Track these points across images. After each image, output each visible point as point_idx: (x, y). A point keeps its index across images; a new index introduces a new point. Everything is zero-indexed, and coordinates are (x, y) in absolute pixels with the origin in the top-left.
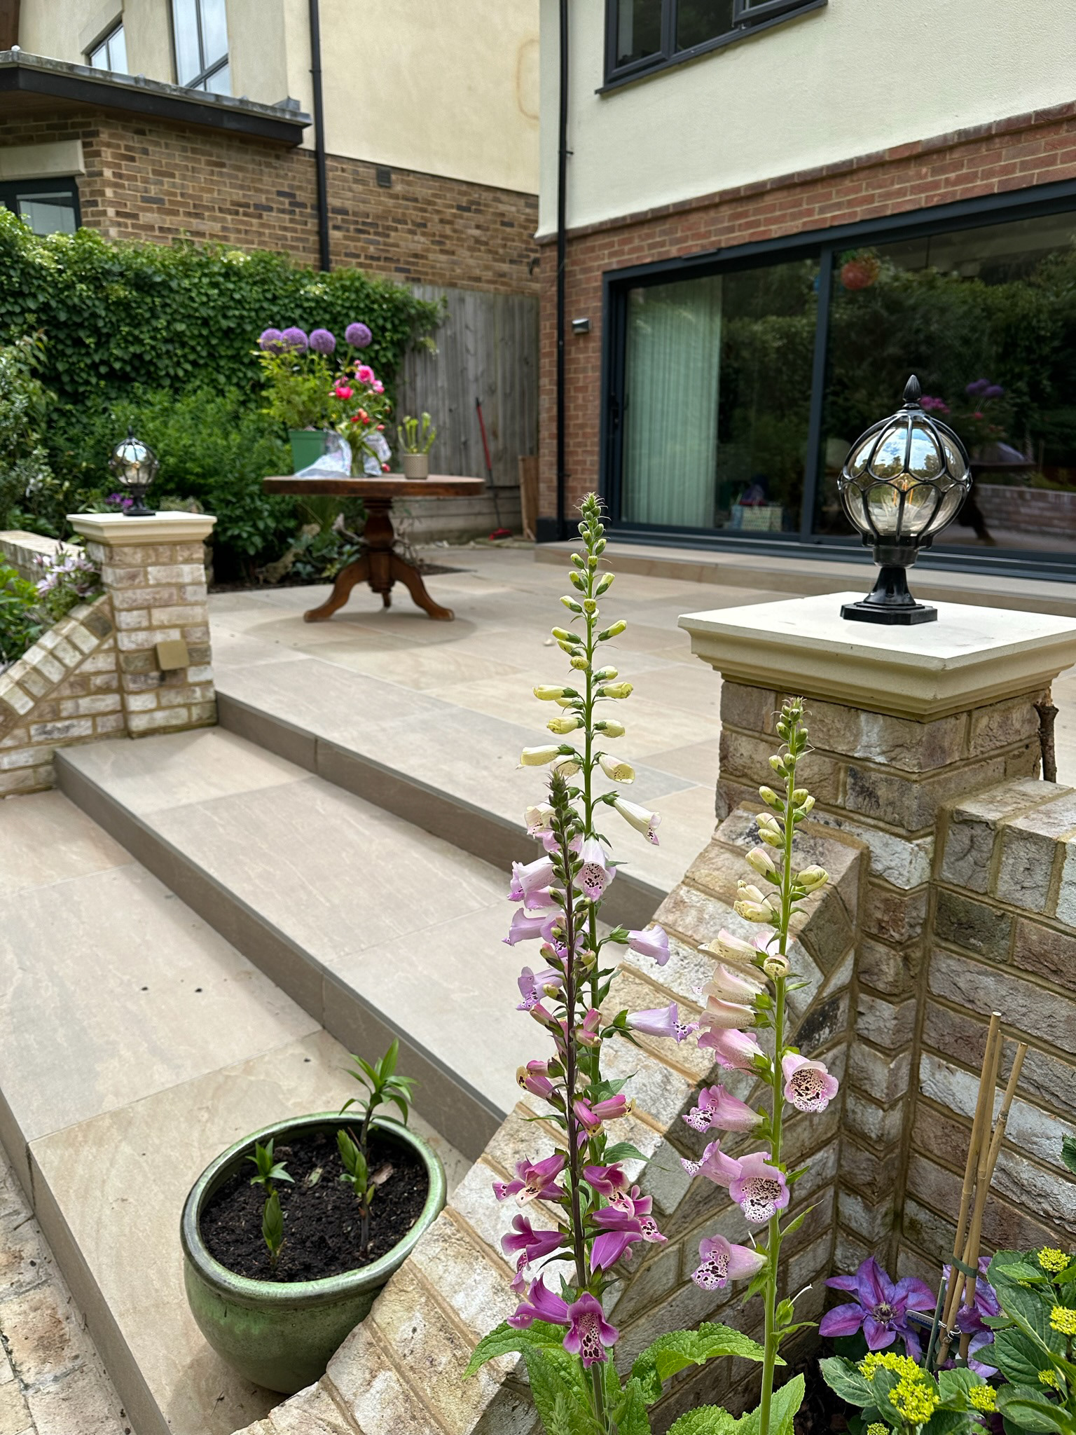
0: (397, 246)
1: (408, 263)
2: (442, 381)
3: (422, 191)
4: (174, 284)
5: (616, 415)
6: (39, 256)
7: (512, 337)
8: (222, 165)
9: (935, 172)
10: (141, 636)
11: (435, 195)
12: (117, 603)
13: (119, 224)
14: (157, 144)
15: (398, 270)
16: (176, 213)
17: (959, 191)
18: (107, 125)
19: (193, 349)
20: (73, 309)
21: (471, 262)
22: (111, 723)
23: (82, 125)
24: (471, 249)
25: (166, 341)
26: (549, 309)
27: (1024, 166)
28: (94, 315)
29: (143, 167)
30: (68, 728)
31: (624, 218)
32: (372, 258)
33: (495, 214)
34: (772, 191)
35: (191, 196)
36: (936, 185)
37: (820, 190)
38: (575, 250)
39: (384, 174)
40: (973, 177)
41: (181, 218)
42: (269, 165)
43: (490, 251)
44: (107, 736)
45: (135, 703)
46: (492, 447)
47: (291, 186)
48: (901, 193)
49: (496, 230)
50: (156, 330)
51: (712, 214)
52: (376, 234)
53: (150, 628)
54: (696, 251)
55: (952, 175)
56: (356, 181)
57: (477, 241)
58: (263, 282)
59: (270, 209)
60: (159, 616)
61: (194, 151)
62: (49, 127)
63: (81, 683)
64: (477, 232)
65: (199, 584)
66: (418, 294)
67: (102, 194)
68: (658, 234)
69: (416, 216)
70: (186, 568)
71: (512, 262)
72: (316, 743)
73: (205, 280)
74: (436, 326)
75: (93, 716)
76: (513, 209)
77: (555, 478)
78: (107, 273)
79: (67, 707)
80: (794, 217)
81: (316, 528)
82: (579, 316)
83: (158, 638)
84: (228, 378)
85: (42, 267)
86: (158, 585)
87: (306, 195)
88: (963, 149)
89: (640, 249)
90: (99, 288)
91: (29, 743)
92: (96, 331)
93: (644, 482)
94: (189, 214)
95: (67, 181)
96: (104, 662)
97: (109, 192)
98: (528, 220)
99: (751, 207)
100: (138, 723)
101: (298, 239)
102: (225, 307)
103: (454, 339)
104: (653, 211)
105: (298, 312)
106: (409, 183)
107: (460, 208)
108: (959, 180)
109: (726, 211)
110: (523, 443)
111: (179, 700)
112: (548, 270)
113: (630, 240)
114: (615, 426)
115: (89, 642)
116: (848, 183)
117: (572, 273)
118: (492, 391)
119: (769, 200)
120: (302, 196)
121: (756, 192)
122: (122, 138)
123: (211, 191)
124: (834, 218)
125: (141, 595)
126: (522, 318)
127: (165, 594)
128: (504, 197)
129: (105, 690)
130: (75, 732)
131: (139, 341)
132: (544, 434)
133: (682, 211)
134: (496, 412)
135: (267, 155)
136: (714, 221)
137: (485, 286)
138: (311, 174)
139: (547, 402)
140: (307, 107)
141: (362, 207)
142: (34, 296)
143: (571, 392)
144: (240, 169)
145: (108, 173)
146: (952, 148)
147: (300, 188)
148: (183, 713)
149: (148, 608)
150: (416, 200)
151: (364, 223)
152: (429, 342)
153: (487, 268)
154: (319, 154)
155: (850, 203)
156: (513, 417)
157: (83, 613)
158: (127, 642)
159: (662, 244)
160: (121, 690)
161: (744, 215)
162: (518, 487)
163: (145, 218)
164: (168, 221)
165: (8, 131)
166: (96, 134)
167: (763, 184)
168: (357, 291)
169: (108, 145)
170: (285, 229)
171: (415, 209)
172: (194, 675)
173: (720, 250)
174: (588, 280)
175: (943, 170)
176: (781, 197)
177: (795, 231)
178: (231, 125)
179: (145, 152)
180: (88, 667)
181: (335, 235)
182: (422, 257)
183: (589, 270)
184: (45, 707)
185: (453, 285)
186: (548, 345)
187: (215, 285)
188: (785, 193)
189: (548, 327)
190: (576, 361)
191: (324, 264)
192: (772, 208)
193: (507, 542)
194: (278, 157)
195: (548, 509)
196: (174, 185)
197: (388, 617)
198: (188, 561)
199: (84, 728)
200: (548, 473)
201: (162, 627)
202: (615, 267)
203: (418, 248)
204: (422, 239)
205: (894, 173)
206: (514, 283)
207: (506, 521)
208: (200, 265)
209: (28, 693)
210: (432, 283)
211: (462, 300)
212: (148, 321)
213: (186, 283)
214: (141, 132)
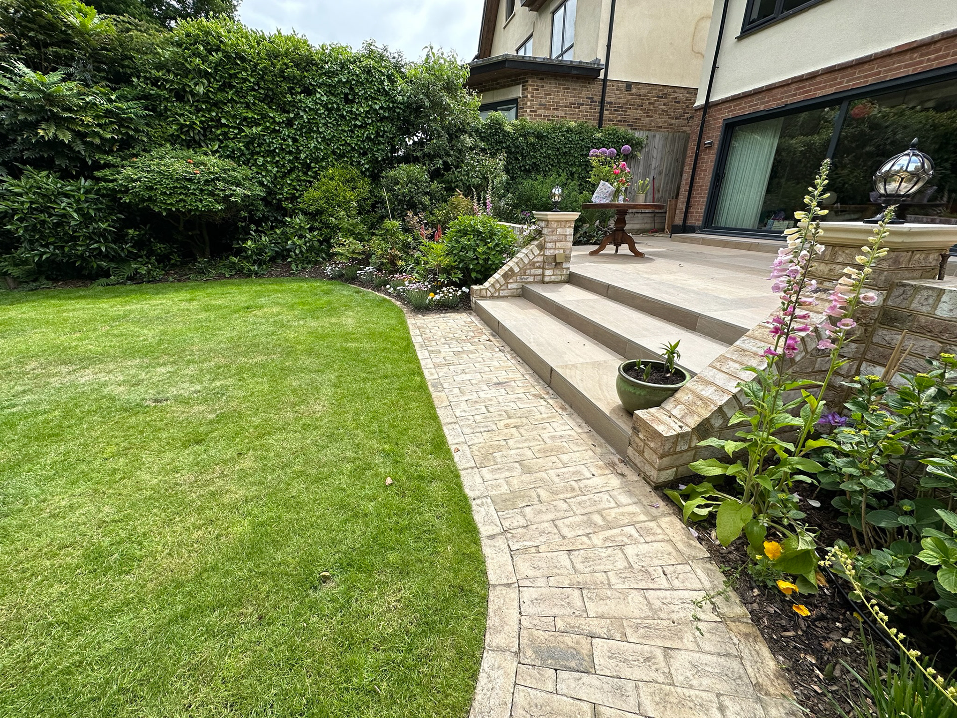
0: (629, 115)
1: (632, 122)
2: (641, 170)
3: (643, 91)
4: (549, 136)
5: (718, 181)
6: (509, 128)
7: (673, 150)
8: (569, 89)
9: (921, 56)
10: (552, 251)
11: (648, 93)
12: (547, 240)
13: (530, 115)
14: (547, 83)
15: (628, 125)
16: (549, 109)
17: (935, 65)
18: (531, 78)
19: (553, 160)
20: (517, 147)
21: (659, 120)
22: (539, 278)
23: (523, 79)
24: (660, 114)
25: (544, 157)
26: (695, 137)
28: (523, 149)
29: (541, 92)
30: (527, 278)
31: (739, 94)
32: (619, 121)
33: (673, 98)
34: (822, 74)
35: (556, 102)
36: (921, 62)
37: (850, 71)
38: (712, 111)
39: (629, 85)
41: (552, 111)
42: (585, 87)
43: (668, 115)
44: (537, 282)
45: (547, 272)
46: (656, 196)
47: (592, 95)
48: (899, 68)
49: (672, 105)
50: (542, 153)
51: (786, 89)
52: (622, 111)
53: (555, 249)
54: (774, 106)
55: (932, 56)
56: (617, 90)
57: (663, 111)
58: (580, 133)
59: (583, 104)
60: (559, 245)
61: (559, 84)
62: (511, 81)
63: (532, 264)
64: (664, 107)
65: (571, 235)
66: (637, 134)
67: (526, 104)
68: (755, 100)
69: (639, 102)
70: (568, 229)
71: (676, 119)
72: (609, 286)
73: (560, 134)
74: (642, 147)
75: (534, 275)
76: (681, 95)
77: (684, 208)
78: (529, 133)
79: (528, 271)
80: (831, 86)
81: (588, 225)
82: (709, 138)
83: (557, 252)
84: (563, 170)
85: (509, 132)
86: (560, 235)
87: (597, 98)
88: (943, 42)
89: (745, 108)
90: (526, 139)
91: (516, 282)
92: (522, 155)
93: (726, 211)
94: (554, 109)
95: (515, 101)
96: (540, 259)
97: (529, 103)
98: (687, 100)
99: (808, 83)
100: (547, 279)
101: (592, 116)
102: (566, 144)
103: (648, 152)
104: (754, 90)
105: (591, 144)
106: (639, 89)
107: (658, 97)
108: (935, 59)
109: (794, 86)
110: (670, 194)
111: (559, 273)
112: (697, 121)
113: (740, 104)
114: (717, 186)
115: (537, 252)
116: (866, 67)
117: (709, 121)
118: (660, 173)
119: (818, 79)
120: (595, 98)
121: (813, 76)
122: (535, 82)
123: (563, 99)
124: (854, 85)
125: (554, 238)
126: (678, 142)
127: (561, 238)
128: (677, 90)
129: (539, 268)
130: (529, 280)
131: (536, 158)
132: (682, 190)
133: (770, 89)
134: (661, 182)
135: (586, 83)
136: (786, 92)
137: (663, 130)
138: (601, 88)
139: (686, 177)
140: (603, 62)
141: (618, 101)
142: (506, 143)
143: (698, 171)
144: (574, 89)
145: (529, 96)
146: (936, 42)
147: (596, 95)
148: (560, 277)
149: (555, 242)
150: (640, 95)
151: (618, 107)
152: (639, 154)
153: (665, 122)
154: (605, 80)
155: (866, 77)
156: (667, 184)
157: (536, 243)
158: (548, 253)
159: (756, 105)
160: (543, 268)
161: (804, 87)
162: (666, 213)
163: (540, 112)
164: (547, 113)
165: (497, 84)
166: (527, 81)
167: (818, 71)
168: (614, 135)
169: (531, 85)
170: (587, 112)
171: (639, 99)
172: (565, 265)
173: (786, 105)
174: (716, 124)
175: (928, 54)
176: (825, 77)
177: (830, 93)
178: (574, 72)
179: (543, 86)
180: (535, 260)
181: (606, 113)
182: (639, 119)
183: (718, 119)
184: (522, 271)
185: (650, 130)
186: (691, 153)
187: (563, 135)
188: (828, 75)
189: (692, 145)
190: (704, 159)
191: (600, 125)
192: (820, 83)
193: (657, 234)
194: (589, 83)
195: (679, 221)
196: (550, 99)
197: (616, 255)
198: (569, 227)
199: (531, 279)
200: (681, 205)
201: (559, 249)
202: (730, 117)
203: (638, 116)
204: (640, 112)
205: (896, 59)
206: (676, 128)
207: (657, 226)
208: (559, 128)
209: (518, 266)
210: (641, 129)
211: (655, 136)
212: (539, 150)
213: (554, 135)
214: (542, 79)
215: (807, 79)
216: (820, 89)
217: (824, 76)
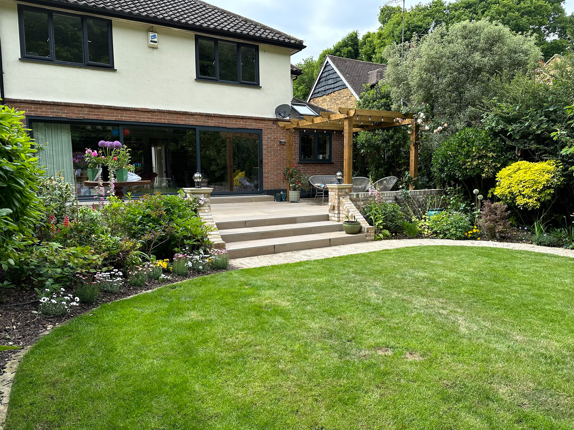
17: (159, 121)
27: (172, 120)
34: (104, 108)
36: (153, 118)
40: (161, 119)
48: (143, 118)
51: (80, 109)
54: (74, 117)
55: (156, 117)
80: (112, 116)
88: (159, 113)
89: (46, 112)
99: (96, 110)
108: (158, 119)
113: (42, 109)
116: (128, 112)
119: (102, 110)
121: (99, 108)
124: (124, 119)
136: (81, 111)
146: (156, 112)
155: (129, 117)
159: (59, 113)
161: (93, 112)
173: (84, 119)
175: (154, 116)
177: (112, 119)
188: (108, 110)
192: (104, 112)
202: (33, 115)
205: (141, 113)
215: (95, 108)
216: (105, 116)
217: (106, 110)
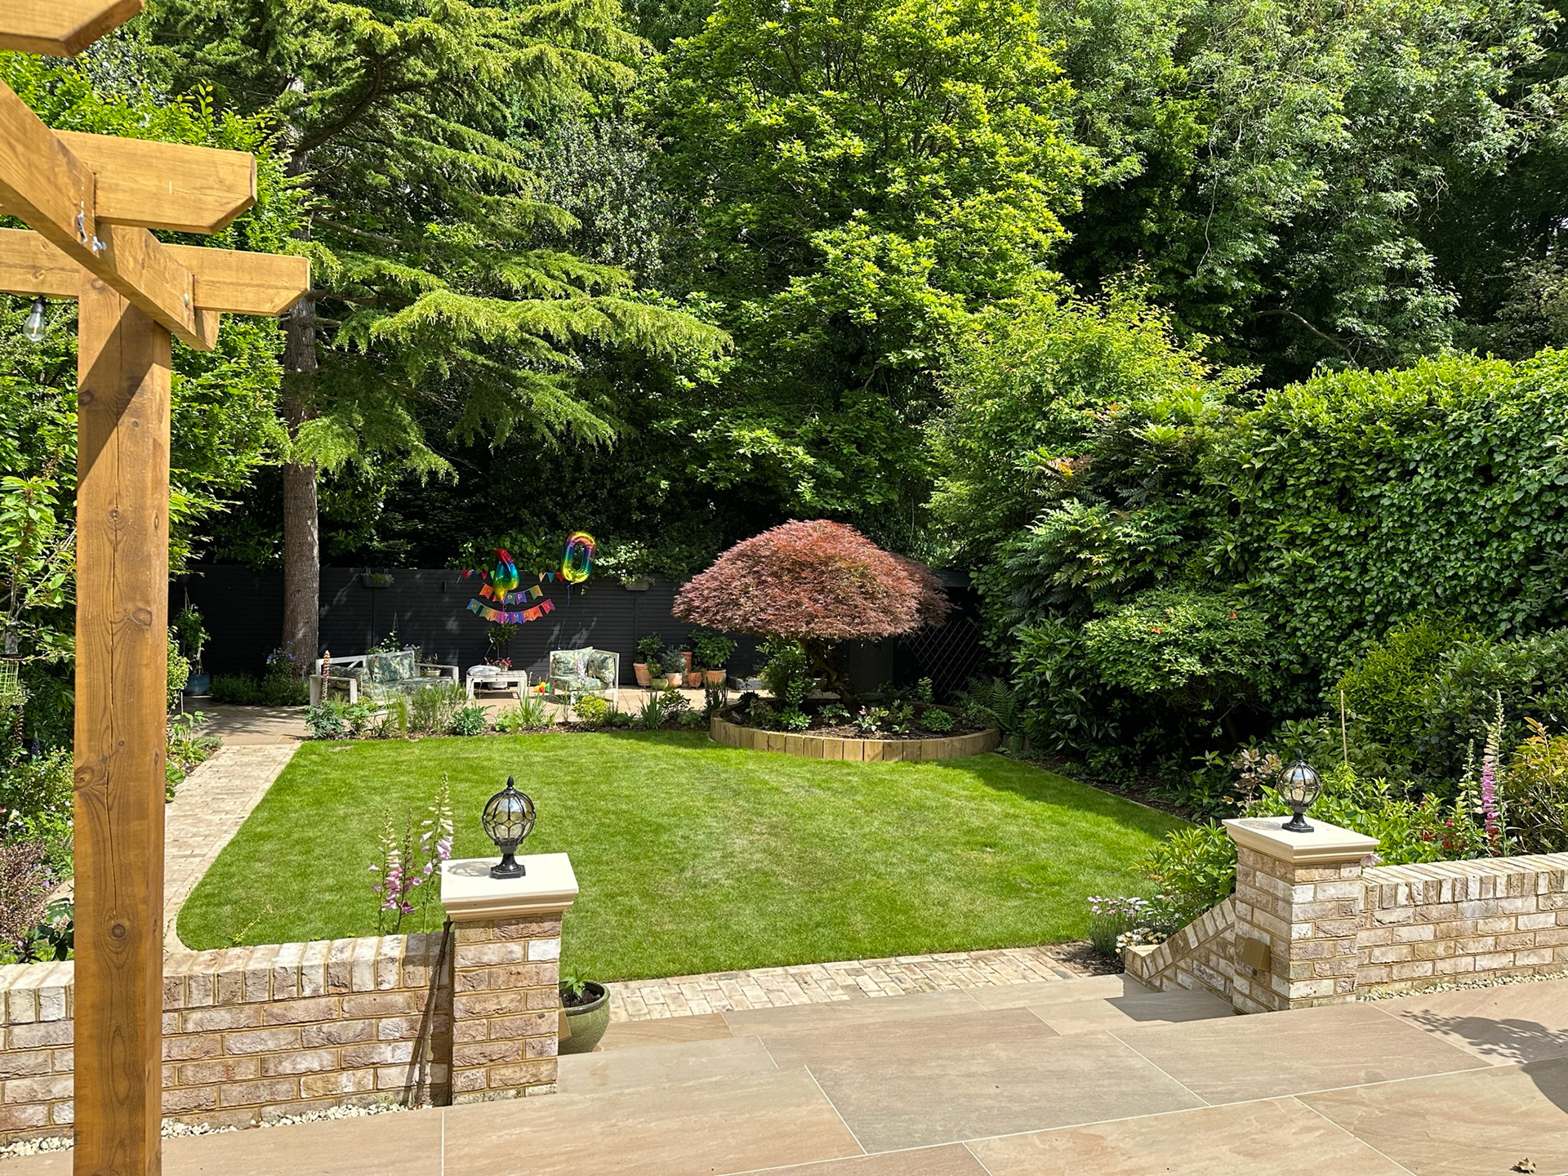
10: (1246, 926)
30: (1211, 976)
53: (1251, 923)
83: (1256, 934)
86: (1260, 889)
91: (1192, 974)
111: (1264, 1000)
125: (1251, 893)
127: (1264, 899)
149: (1252, 906)
172: (1275, 984)
184: (1203, 952)
198: (1281, 877)
201: (1259, 927)
